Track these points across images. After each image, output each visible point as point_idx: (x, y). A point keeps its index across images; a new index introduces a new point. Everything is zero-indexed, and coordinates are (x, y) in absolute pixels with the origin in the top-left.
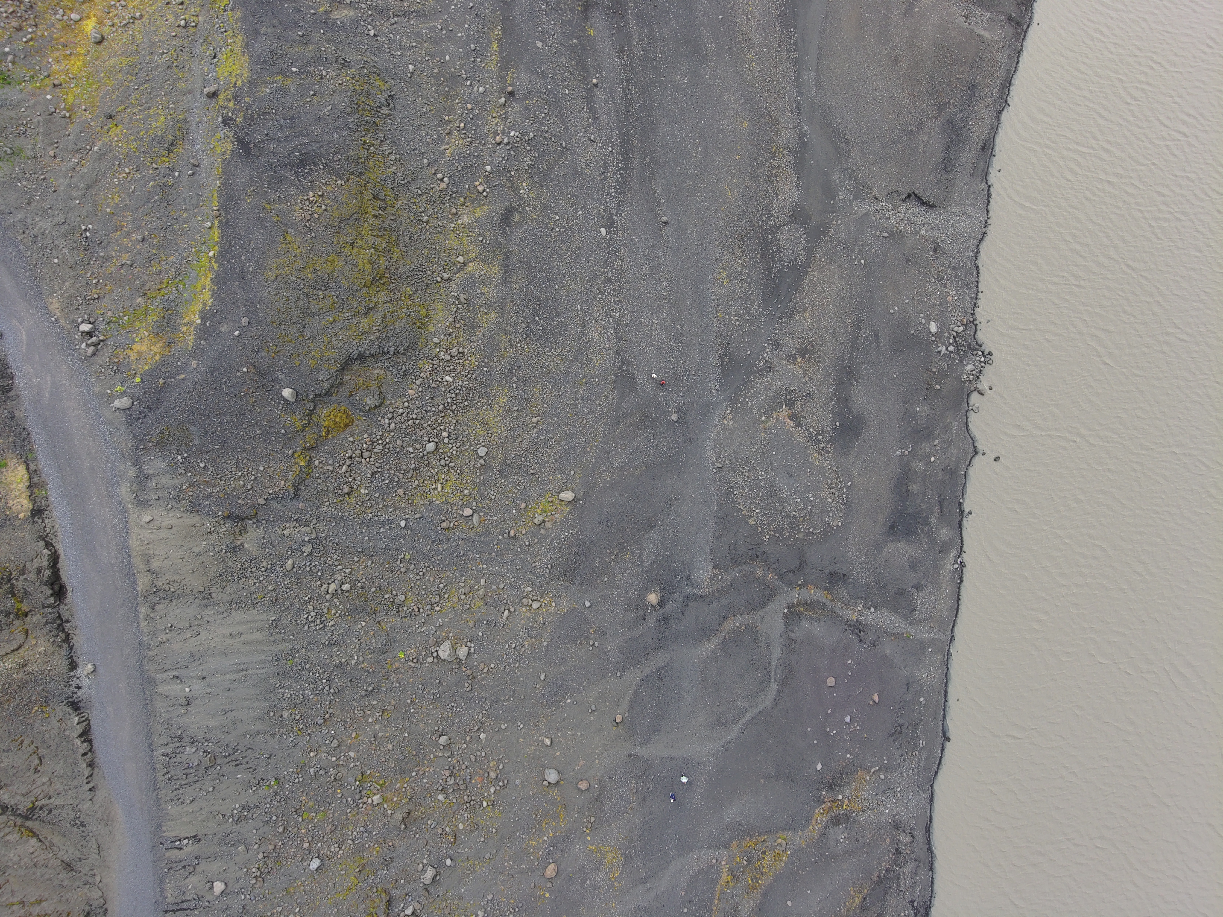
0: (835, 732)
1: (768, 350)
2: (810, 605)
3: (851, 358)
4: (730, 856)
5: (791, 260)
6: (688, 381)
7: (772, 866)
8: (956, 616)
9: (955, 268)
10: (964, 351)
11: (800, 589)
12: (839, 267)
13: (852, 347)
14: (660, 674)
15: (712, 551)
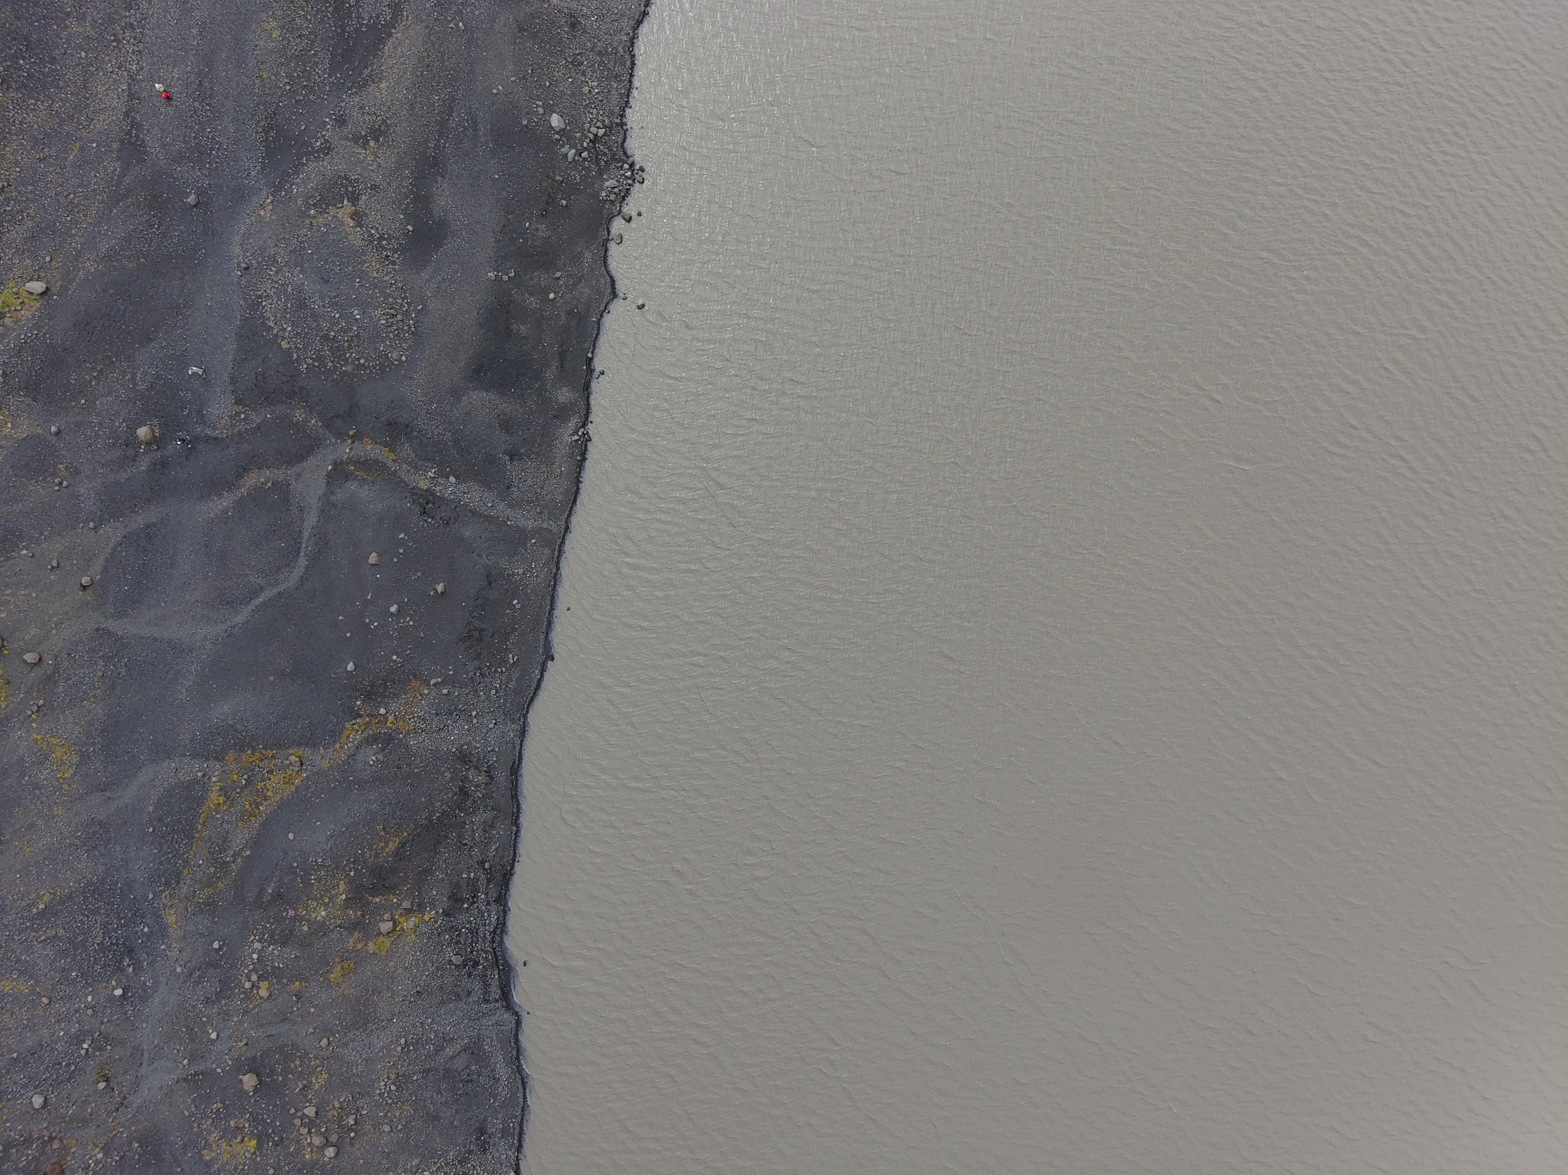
0: (376, 624)
1: (329, 126)
2: (364, 463)
3: (437, 147)
4: (224, 772)
5: (372, 17)
6: (218, 156)
7: (279, 789)
8: (574, 502)
9: (600, 54)
10: (606, 162)
11: (353, 442)
12: (427, 27)
13: (440, 133)
14: (149, 533)
15: (233, 381)
